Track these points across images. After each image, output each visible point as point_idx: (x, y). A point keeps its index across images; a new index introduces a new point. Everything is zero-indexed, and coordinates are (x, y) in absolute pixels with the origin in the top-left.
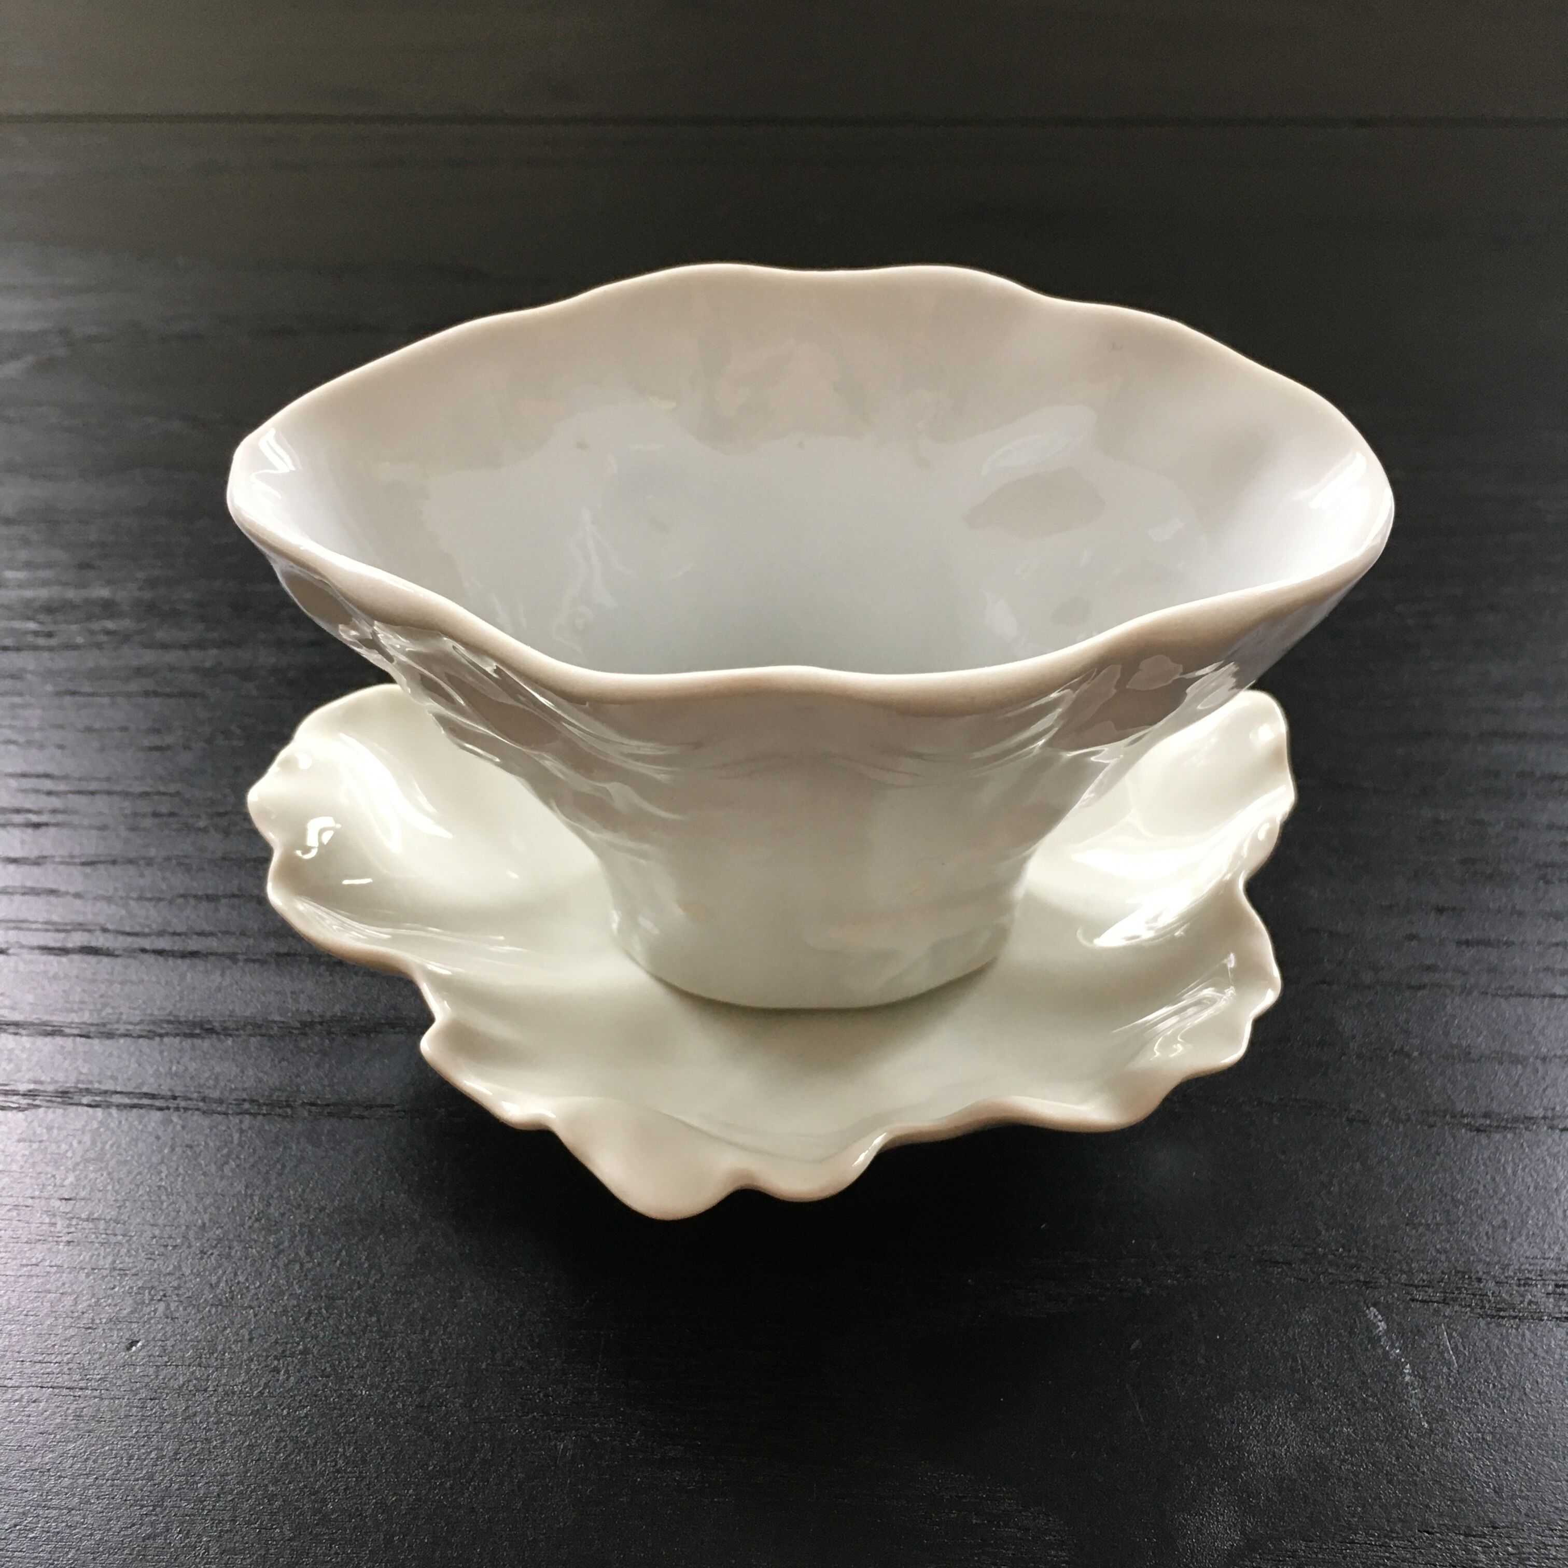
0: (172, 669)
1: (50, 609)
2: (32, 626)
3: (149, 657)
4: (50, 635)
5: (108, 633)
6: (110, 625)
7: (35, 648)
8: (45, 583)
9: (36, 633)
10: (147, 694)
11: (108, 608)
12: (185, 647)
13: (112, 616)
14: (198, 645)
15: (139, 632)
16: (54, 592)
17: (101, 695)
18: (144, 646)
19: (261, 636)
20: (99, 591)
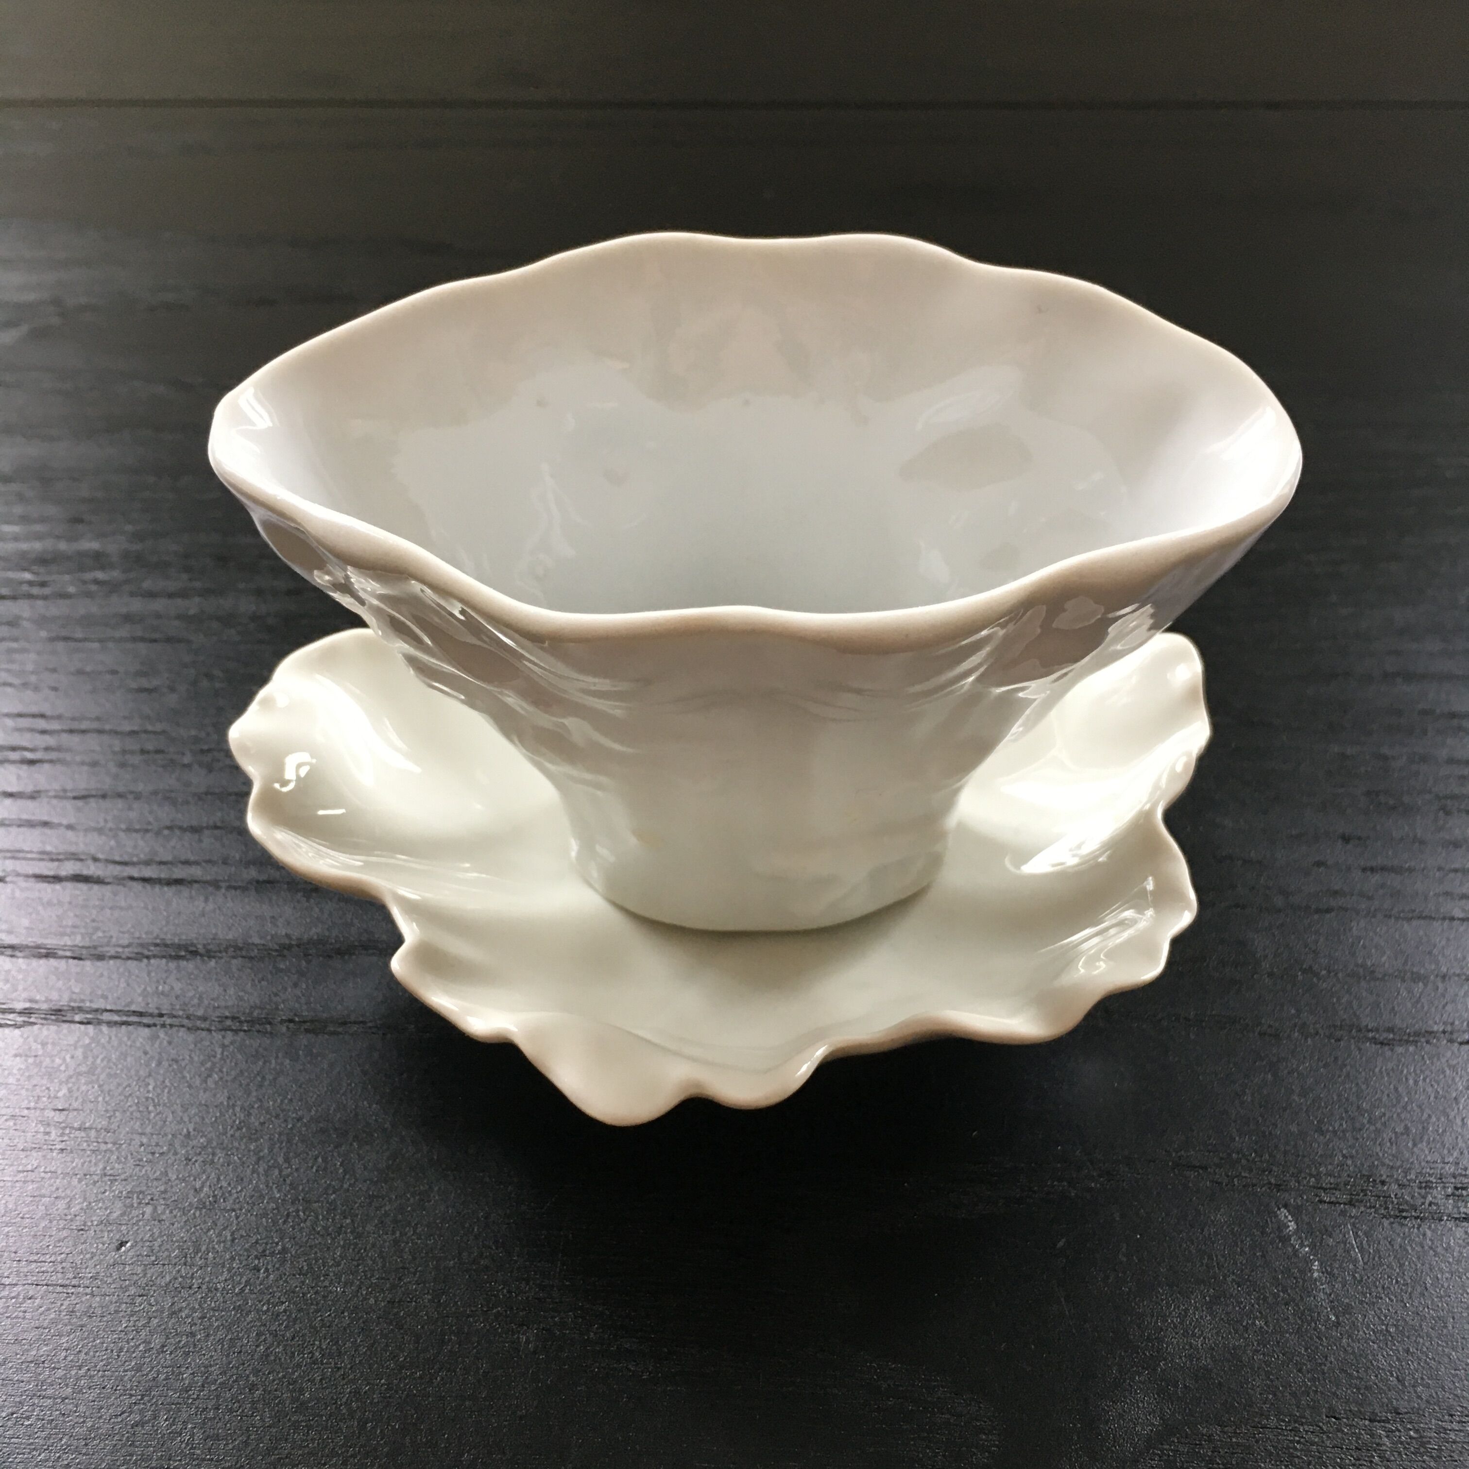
0: (158, 616)
1: (43, 561)
2: (27, 576)
3: (136, 605)
4: (43, 584)
5: (96, 582)
6: (100, 575)
7: (30, 596)
8: (39, 537)
9: (31, 583)
10: (134, 639)
11: (99, 560)
12: (170, 596)
13: (102, 568)
14: (183, 594)
15: (127, 582)
16: (48, 545)
17: (92, 641)
18: (132, 594)
19: (242, 586)
20: (91, 545)
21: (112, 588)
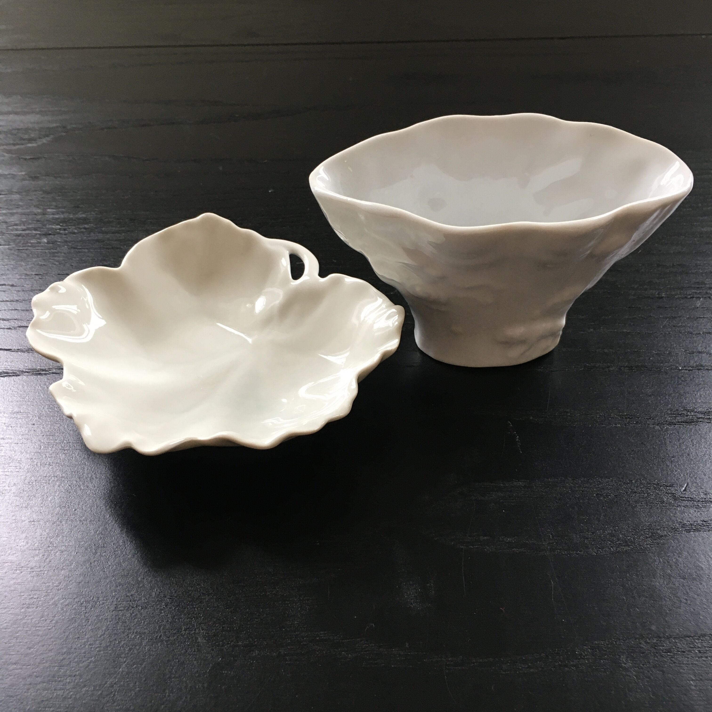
0: (109, 240)
1: (63, 221)
2: (59, 227)
3: (100, 236)
4: (65, 230)
5: (85, 228)
6: (86, 226)
7: (59, 233)
8: (63, 213)
9: (60, 229)
10: (100, 248)
11: (85, 221)
12: (113, 233)
13: (87, 223)
14: (118, 232)
15: (96, 228)
16: (66, 215)
17: (85, 249)
18: (99, 233)
19: (140, 229)
20: (81, 215)
21: (90, 231)
